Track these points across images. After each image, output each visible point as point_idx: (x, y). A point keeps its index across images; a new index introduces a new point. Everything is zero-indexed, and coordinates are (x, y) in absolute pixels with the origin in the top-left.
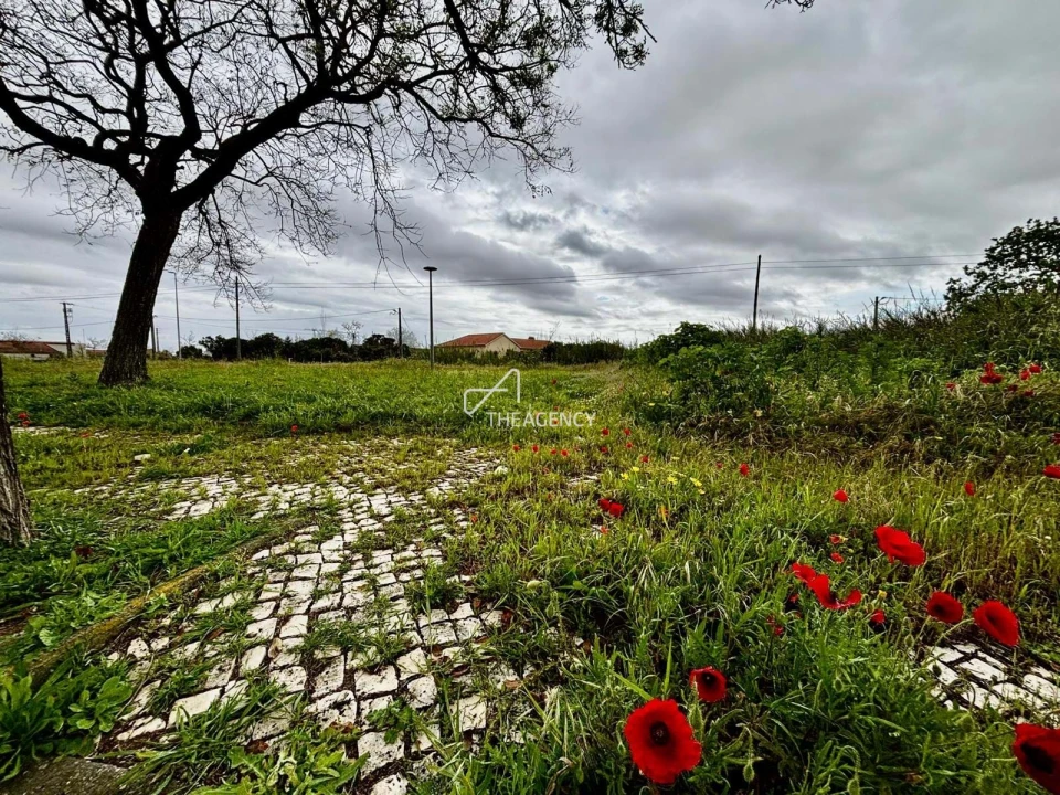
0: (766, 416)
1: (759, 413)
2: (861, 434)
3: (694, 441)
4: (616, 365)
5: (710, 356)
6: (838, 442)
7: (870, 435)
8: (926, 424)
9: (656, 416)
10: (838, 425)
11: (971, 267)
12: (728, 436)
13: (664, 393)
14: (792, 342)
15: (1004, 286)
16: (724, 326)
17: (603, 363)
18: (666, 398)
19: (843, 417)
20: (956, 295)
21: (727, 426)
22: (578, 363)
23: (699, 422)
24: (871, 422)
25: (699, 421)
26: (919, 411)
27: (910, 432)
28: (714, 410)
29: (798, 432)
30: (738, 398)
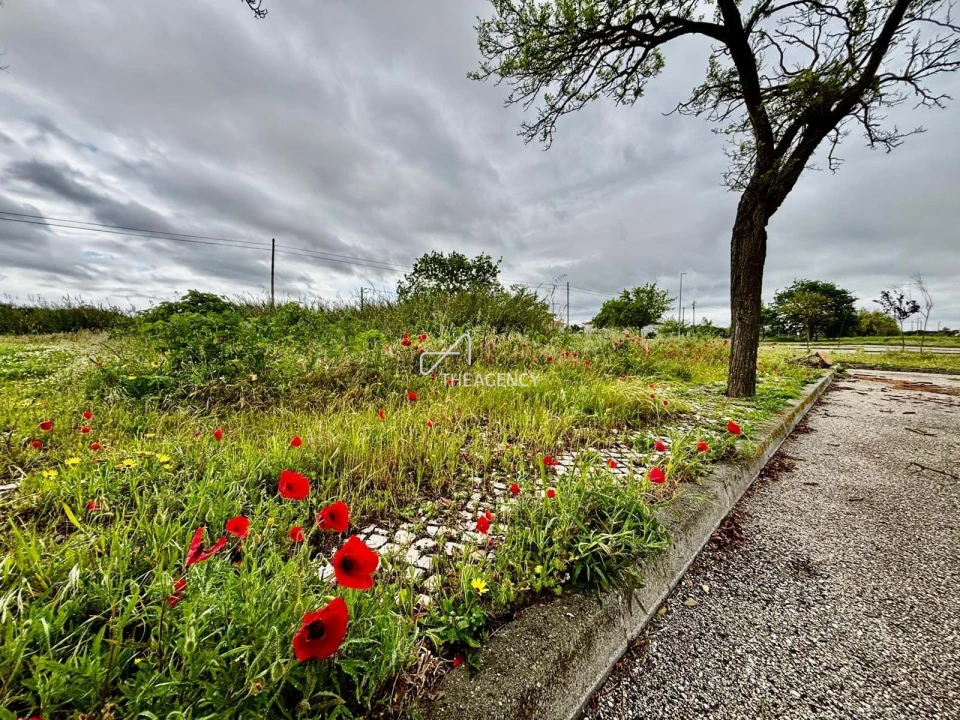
0: (261, 380)
1: (254, 377)
2: (335, 387)
3: (182, 412)
4: (105, 335)
5: (205, 323)
6: (317, 394)
7: (341, 386)
8: (373, 375)
9: (139, 390)
10: (320, 382)
11: (408, 274)
12: (222, 402)
13: (153, 364)
14: (295, 316)
15: (423, 289)
16: (243, 299)
17: (86, 333)
18: (155, 369)
19: (323, 375)
20: (402, 292)
21: (222, 391)
22: (41, 332)
23: (189, 392)
24: (341, 376)
25: (188, 389)
26: (369, 366)
27: (364, 381)
28: (207, 378)
29: (288, 391)
30: (233, 365)
